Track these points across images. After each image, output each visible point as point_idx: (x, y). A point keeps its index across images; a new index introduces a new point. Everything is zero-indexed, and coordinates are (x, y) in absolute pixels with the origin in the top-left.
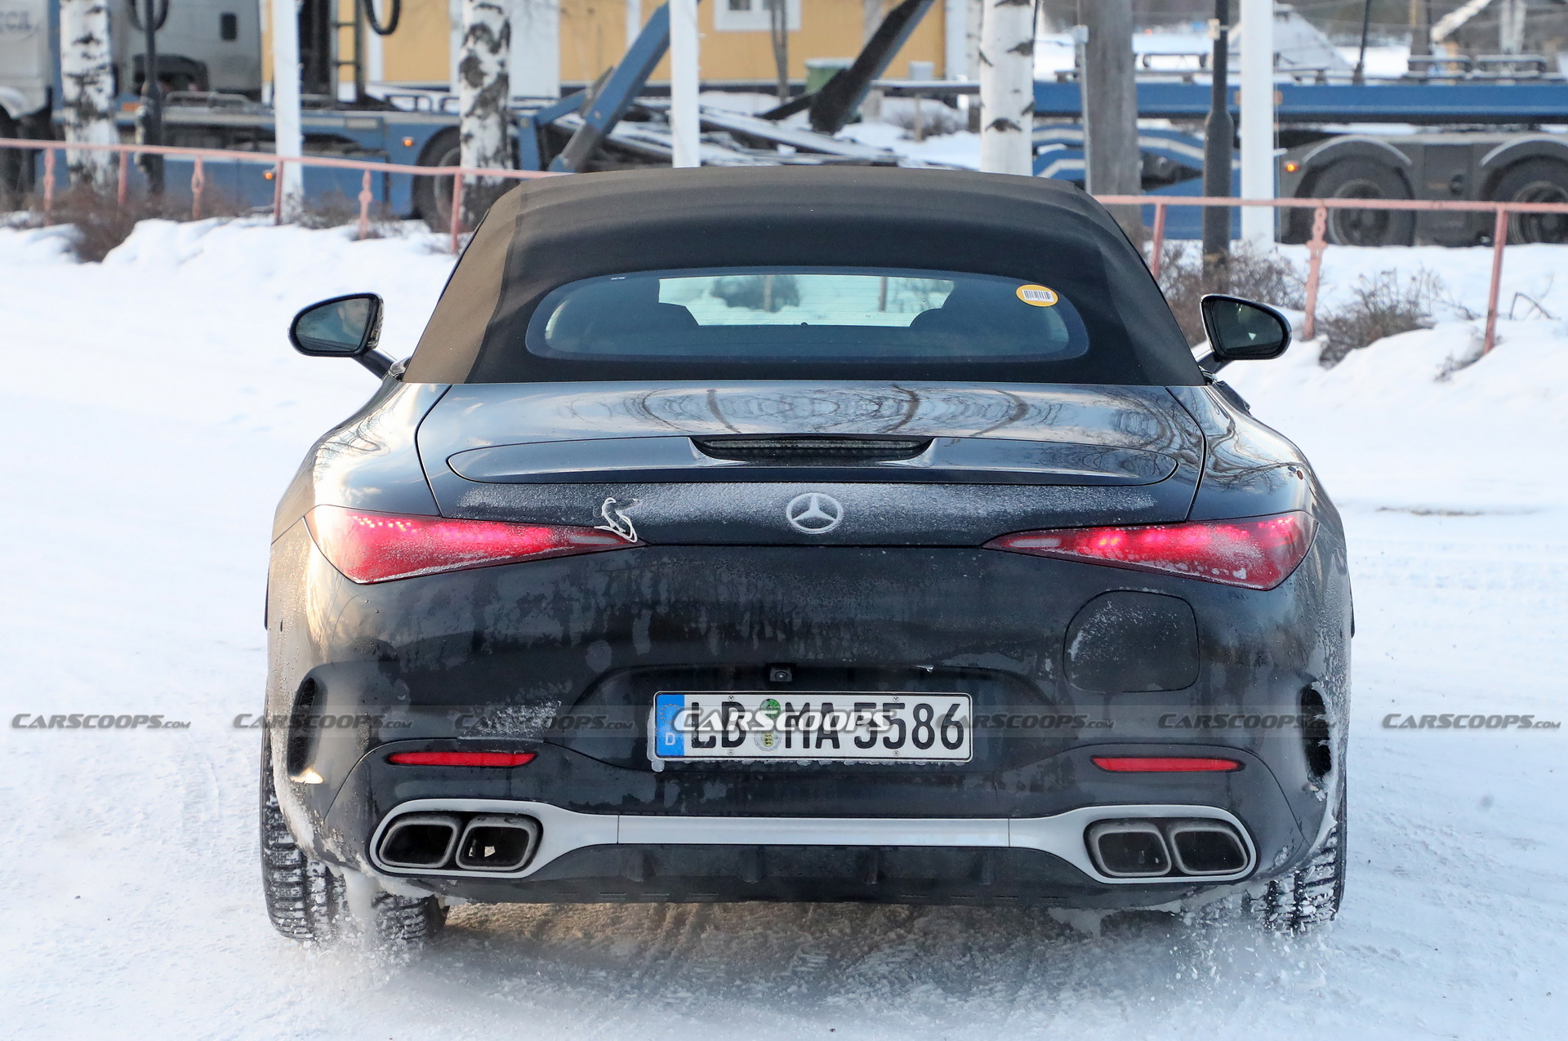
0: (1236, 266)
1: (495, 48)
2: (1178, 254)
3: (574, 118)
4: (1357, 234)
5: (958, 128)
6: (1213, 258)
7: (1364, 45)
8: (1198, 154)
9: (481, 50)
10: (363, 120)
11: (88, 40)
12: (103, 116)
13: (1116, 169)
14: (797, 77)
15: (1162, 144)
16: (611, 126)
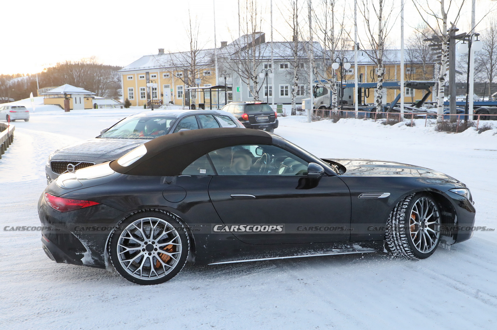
0: (468, 122)
1: (380, 99)
2: (461, 121)
3: (389, 107)
4: (482, 119)
5: (433, 107)
6: (465, 121)
7: (484, 98)
8: (464, 110)
9: (379, 99)
10: (365, 107)
11: (335, 99)
12: (336, 107)
13: (453, 111)
14: (414, 102)
15: (459, 109)
16: (393, 107)
